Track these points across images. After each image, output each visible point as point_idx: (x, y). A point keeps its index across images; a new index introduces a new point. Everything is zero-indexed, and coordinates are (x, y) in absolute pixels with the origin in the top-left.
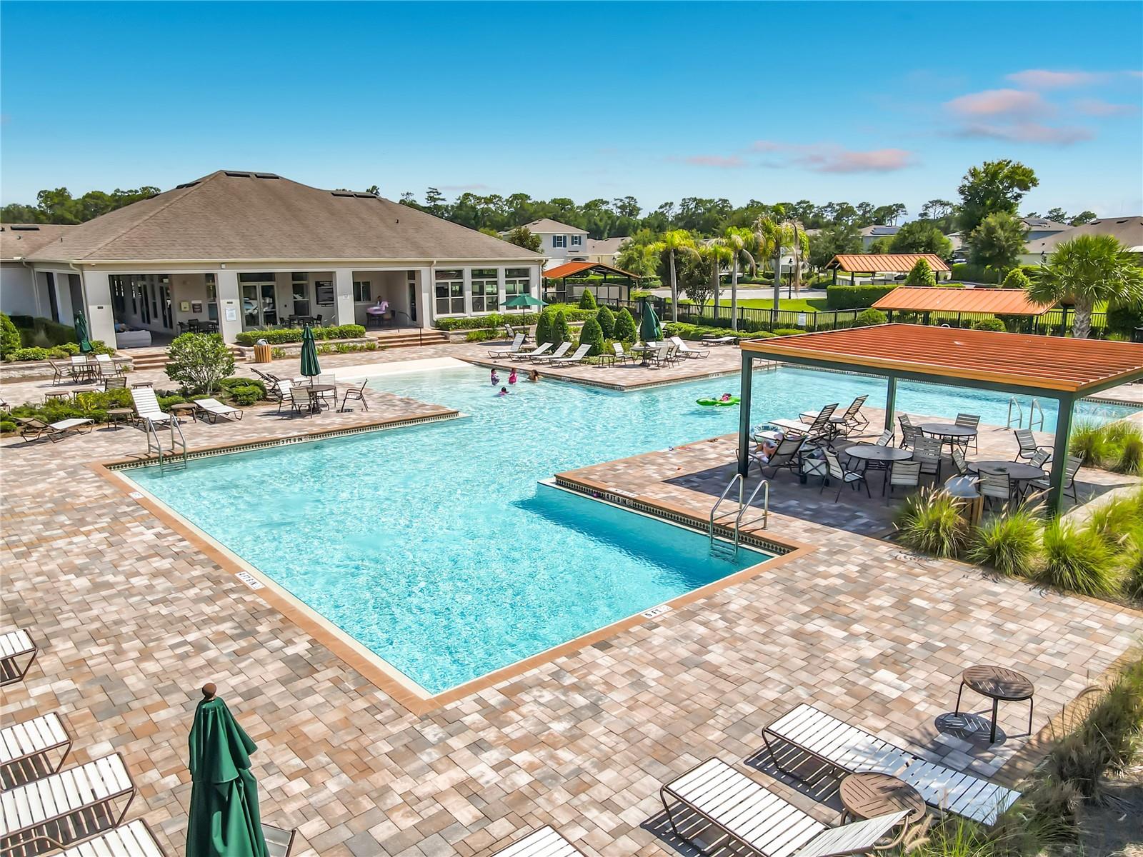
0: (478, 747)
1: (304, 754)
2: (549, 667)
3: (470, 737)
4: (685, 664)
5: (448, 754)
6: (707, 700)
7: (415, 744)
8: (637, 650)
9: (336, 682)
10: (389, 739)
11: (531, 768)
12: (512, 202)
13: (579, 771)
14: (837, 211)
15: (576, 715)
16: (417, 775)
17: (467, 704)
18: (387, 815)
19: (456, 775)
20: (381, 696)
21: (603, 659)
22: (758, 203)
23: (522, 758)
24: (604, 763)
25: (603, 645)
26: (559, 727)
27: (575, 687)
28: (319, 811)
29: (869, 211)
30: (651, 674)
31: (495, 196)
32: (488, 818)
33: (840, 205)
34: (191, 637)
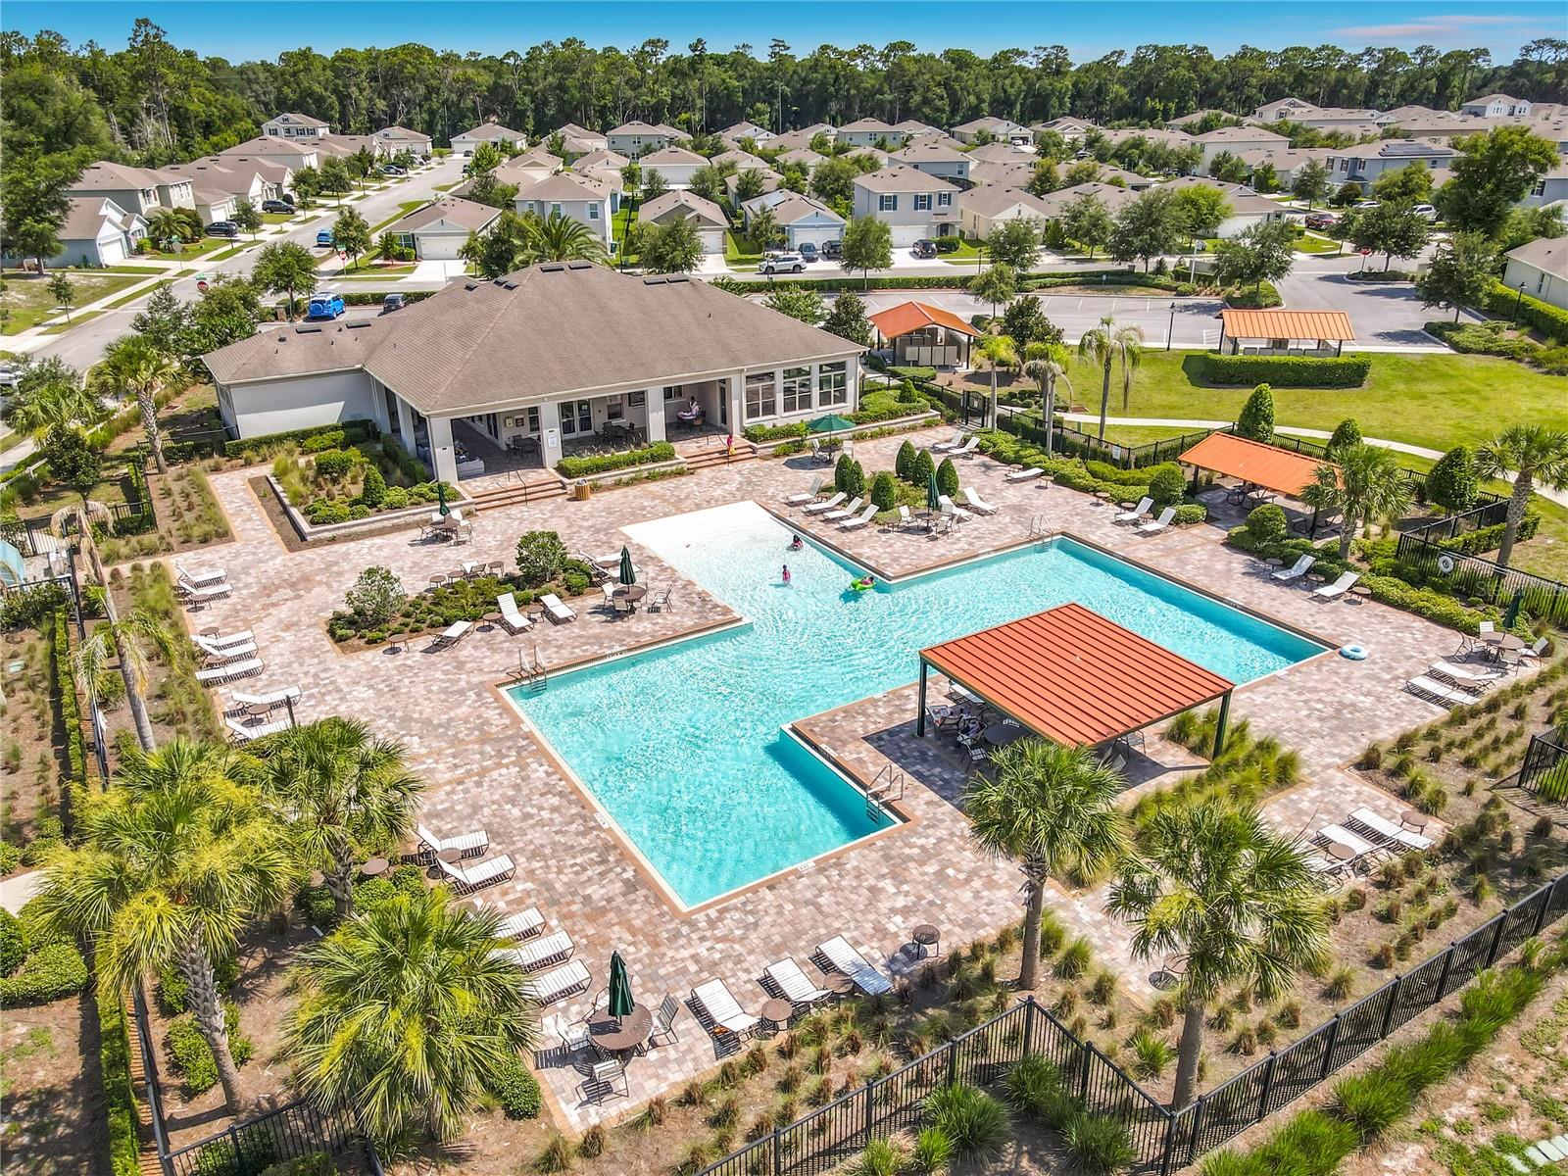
0: (703, 939)
1: (634, 935)
2: (742, 898)
3: (700, 934)
4: (807, 903)
5: (690, 940)
6: (807, 925)
7: (676, 935)
8: (787, 892)
9: (646, 897)
10: (667, 931)
11: (721, 951)
12: (888, 56)
13: (740, 954)
14: (1380, 59)
15: (747, 927)
16: (677, 949)
17: (701, 917)
18: (664, 965)
19: (692, 951)
20: (665, 908)
21: (769, 895)
22: (1254, 50)
23: (719, 946)
24: (750, 953)
25: (771, 887)
26: (738, 933)
27: (751, 912)
28: (640, 961)
29: (1433, 58)
30: (789, 907)
31: (865, 47)
32: (701, 971)
33: (1384, 51)
34: (578, 861)
